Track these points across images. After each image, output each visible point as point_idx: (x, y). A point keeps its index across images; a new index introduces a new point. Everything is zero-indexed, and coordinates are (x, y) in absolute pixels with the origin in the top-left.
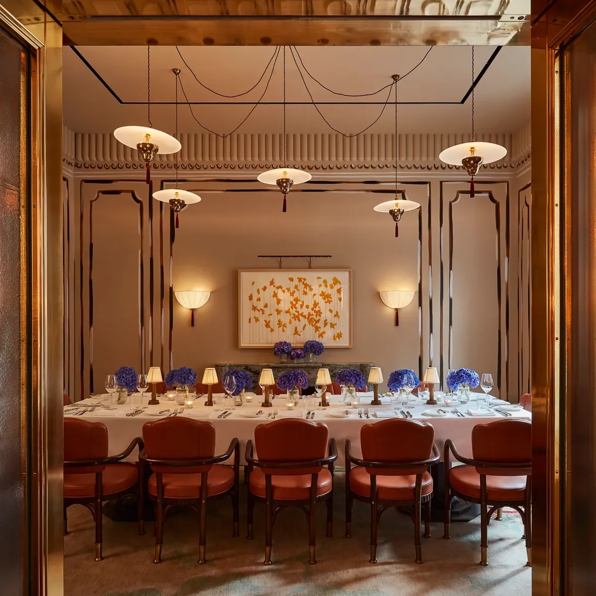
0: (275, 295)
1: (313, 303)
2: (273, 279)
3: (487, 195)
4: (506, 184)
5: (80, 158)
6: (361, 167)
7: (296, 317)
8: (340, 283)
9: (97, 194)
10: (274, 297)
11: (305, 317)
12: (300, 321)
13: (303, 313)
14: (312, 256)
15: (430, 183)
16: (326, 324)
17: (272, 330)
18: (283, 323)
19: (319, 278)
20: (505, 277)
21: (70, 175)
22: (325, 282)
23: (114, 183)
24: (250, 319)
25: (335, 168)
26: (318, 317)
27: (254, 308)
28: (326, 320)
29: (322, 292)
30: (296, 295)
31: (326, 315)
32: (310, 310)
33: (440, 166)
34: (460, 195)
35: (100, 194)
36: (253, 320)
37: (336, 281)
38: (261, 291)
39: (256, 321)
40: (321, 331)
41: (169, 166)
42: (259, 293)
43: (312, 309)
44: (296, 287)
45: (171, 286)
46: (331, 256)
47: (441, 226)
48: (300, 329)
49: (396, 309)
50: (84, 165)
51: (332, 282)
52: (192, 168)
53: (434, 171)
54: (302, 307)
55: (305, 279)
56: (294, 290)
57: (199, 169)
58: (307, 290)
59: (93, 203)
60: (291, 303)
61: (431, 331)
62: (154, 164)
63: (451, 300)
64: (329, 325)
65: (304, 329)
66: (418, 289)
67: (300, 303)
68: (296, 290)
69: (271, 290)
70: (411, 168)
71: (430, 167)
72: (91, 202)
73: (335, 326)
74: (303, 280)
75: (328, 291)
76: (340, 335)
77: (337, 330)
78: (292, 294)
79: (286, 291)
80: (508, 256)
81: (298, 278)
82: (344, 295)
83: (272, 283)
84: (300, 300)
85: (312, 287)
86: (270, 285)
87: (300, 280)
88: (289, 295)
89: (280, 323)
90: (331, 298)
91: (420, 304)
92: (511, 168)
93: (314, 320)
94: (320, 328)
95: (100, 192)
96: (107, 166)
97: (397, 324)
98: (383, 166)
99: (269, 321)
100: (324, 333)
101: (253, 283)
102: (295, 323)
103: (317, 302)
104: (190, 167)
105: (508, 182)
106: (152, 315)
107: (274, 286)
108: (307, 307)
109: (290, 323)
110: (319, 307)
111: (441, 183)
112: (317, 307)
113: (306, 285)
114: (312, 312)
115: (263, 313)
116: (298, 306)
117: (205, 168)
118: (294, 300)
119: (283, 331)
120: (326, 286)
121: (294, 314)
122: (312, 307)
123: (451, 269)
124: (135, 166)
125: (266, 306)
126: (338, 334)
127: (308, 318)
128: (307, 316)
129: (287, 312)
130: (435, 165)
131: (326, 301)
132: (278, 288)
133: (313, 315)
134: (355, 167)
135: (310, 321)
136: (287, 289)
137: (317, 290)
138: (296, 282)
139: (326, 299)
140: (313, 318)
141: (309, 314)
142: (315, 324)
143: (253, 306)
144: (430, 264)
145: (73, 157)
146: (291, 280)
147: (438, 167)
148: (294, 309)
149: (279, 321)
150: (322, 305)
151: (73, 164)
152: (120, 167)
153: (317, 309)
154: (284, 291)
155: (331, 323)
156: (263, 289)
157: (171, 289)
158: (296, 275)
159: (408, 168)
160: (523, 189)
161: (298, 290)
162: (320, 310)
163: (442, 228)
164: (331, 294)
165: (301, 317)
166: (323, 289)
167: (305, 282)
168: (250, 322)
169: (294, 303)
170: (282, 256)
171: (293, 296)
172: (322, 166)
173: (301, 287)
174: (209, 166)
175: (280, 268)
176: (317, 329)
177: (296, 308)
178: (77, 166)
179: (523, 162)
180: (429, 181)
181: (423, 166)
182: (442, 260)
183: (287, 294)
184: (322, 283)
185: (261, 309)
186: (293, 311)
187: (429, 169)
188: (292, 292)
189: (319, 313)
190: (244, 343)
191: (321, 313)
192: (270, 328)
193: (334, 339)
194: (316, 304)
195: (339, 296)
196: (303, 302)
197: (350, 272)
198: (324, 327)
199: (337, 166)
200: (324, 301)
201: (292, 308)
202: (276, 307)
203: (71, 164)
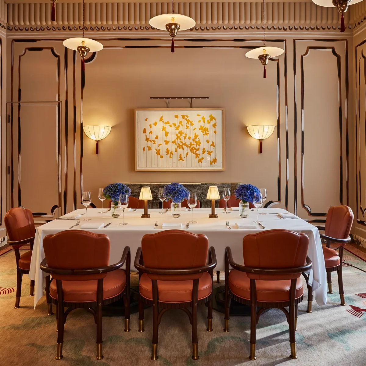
0: (164, 129)
1: (194, 135)
2: (162, 117)
3: (331, 50)
4: (345, 42)
5: (12, 23)
6: (231, 29)
7: (180, 146)
8: (215, 120)
9: (24, 50)
10: (163, 131)
11: (187, 146)
12: (183, 150)
13: (186, 143)
14: (193, 98)
15: (285, 41)
16: (204, 152)
17: (162, 157)
18: (170, 151)
19: (198, 115)
20: (345, 115)
21: (4, 36)
22: (203, 118)
23: (38, 42)
24: (144, 148)
25: (211, 29)
26: (198, 147)
27: (147, 139)
28: (204, 149)
29: (201, 126)
30: (180, 129)
31: (204, 145)
32: (191, 141)
33: (293, 28)
34: (310, 50)
35: (27, 50)
36: (147, 149)
37: (212, 118)
38: (153, 126)
39: (149, 150)
40: (200, 157)
41: (81, 28)
42: (151, 127)
43: (193, 140)
44: (181, 122)
45: (82, 122)
46: (208, 98)
47: (295, 74)
48: (183, 156)
49: (259, 140)
50: (15, 28)
51: (208, 118)
52: (99, 30)
53: (288, 32)
54: (185, 139)
55: (187, 117)
56: (179, 125)
57: (104, 30)
58: (189, 125)
59: (21, 57)
60: (177, 135)
61: (287, 157)
62: (69, 27)
63: (303, 133)
64: (206, 153)
65: (187, 156)
66: (276, 125)
67: (184, 135)
68: (180, 125)
69: (160, 125)
70: (270, 29)
71: (285, 28)
72: (20, 57)
73: (211, 154)
74: (186, 117)
75: (206, 125)
76: (215, 161)
77: (213, 156)
78: (177, 128)
79: (173, 125)
80: (347, 97)
81: (182, 115)
82: (219, 129)
83: (161, 119)
84: (183, 133)
85: (193, 122)
86: (160, 121)
87: (183, 117)
88: (175, 128)
89: (168, 152)
90: (208, 131)
91: (279, 136)
92: (350, 29)
93: (195, 148)
94: (199, 155)
95: (27, 49)
96: (32, 29)
97: (261, 151)
98: (249, 28)
99: (159, 150)
100: (203, 158)
101: (146, 120)
102: (180, 151)
103: (197, 134)
104: (97, 29)
105: (346, 40)
106: (67, 145)
107: (163, 122)
108: (189, 138)
109: (176, 151)
110: (199, 138)
111: (294, 40)
112: (197, 138)
113: (188, 121)
114: (193, 143)
115: (154, 143)
116: (182, 137)
117: (108, 30)
118: (179, 133)
119: (171, 157)
120: (204, 122)
121: (179, 144)
122: (193, 138)
123: (302, 108)
124: (54, 28)
125: (157, 138)
126: (213, 159)
127: (190, 147)
128: (189, 146)
129: (173, 142)
130: (289, 26)
131: (204, 133)
132: (166, 123)
133: (194, 144)
134: (227, 28)
135: (192, 150)
136: (173, 124)
137: (197, 125)
138: (180, 118)
139: (204, 132)
140: (193, 147)
141: (191, 144)
142: (196, 152)
143: (146, 138)
144: (286, 104)
145: (6, 21)
146: (177, 117)
147: (292, 28)
148: (179, 140)
149: (167, 149)
150: (201, 136)
151: (6, 27)
152: (42, 29)
153: (197, 140)
154: (171, 126)
155: (208, 151)
156: (154, 124)
157: (82, 125)
158: (180, 113)
159: (268, 29)
160: (360, 45)
161: (182, 125)
162: (199, 141)
163: (295, 76)
164: (208, 128)
165: (184, 147)
166: (202, 124)
167: (187, 119)
168: (144, 150)
169: (179, 135)
170: (169, 98)
171: (178, 130)
172: (201, 28)
173: (184, 122)
174: (112, 28)
175: (168, 107)
176: (197, 155)
177: (180, 139)
178: (9, 29)
179: (359, 24)
180: (284, 39)
181: (280, 28)
182: (296, 101)
183: (173, 128)
184: (201, 119)
185: (153, 140)
186: (178, 141)
187: (285, 30)
188: (177, 126)
189: (198, 143)
190: (139, 167)
191: (200, 143)
192: (160, 155)
193: (211, 164)
194: (196, 136)
195: (214, 130)
196: (186, 134)
197: (223, 110)
198: (203, 154)
199: (212, 28)
200: (203, 133)
201: (177, 140)
202: (165, 138)
203: (4, 27)
